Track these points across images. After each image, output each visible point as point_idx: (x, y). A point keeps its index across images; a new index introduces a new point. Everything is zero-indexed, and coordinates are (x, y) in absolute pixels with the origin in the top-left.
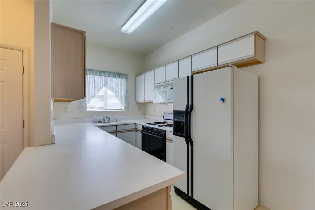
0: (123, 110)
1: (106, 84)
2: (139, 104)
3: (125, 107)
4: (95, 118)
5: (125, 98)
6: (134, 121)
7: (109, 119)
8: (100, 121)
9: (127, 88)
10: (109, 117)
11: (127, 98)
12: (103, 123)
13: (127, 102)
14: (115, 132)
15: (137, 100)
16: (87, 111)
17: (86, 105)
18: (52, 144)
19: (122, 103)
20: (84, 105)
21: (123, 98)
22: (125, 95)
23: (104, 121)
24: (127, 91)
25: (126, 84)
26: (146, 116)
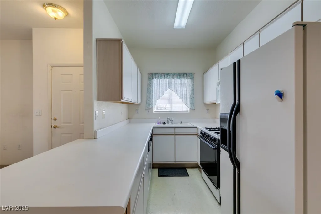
0: (189, 112)
1: (170, 86)
2: (206, 105)
3: (190, 109)
4: (160, 119)
5: (191, 99)
6: (195, 125)
7: (172, 120)
8: (164, 122)
9: (192, 88)
10: (172, 119)
11: (193, 99)
12: (166, 124)
13: (192, 103)
14: (174, 135)
15: (204, 101)
16: (154, 112)
17: (152, 107)
18: (95, 139)
19: (186, 104)
20: (151, 107)
21: (188, 100)
22: (190, 96)
23: (168, 122)
24: (193, 92)
25: (191, 85)
26: (216, 119)
